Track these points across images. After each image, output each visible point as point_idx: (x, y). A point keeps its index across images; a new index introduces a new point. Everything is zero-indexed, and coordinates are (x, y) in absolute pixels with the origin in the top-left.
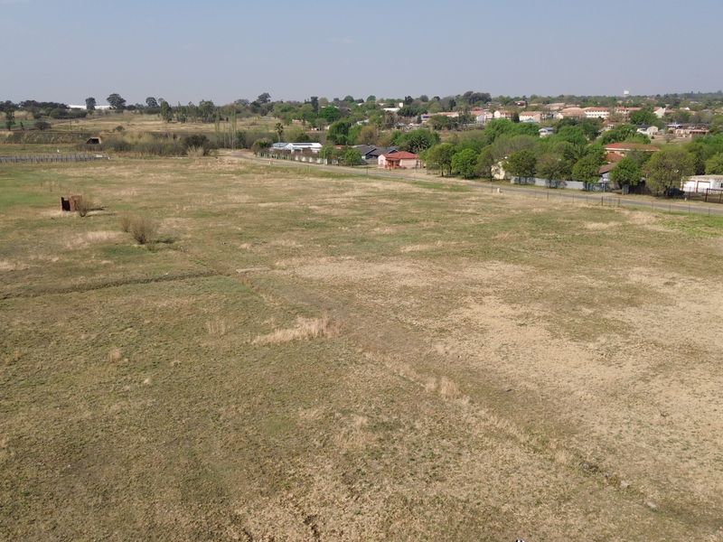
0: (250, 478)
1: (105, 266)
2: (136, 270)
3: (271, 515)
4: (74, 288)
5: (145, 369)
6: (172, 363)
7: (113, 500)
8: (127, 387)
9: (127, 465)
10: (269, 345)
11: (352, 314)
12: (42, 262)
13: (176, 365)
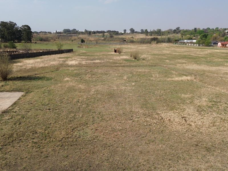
0: (163, 106)
1: (124, 63)
2: (132, 64)
3: (170, 115)
4: (115, 66)
5: (133, 82)
6: (141, 82)
7: (121, 105)
8: (127, 85)
9: (126, 99)
10: (173, 81)
11: (204, 77)
12: (108, 61)
13: (142, 82)
